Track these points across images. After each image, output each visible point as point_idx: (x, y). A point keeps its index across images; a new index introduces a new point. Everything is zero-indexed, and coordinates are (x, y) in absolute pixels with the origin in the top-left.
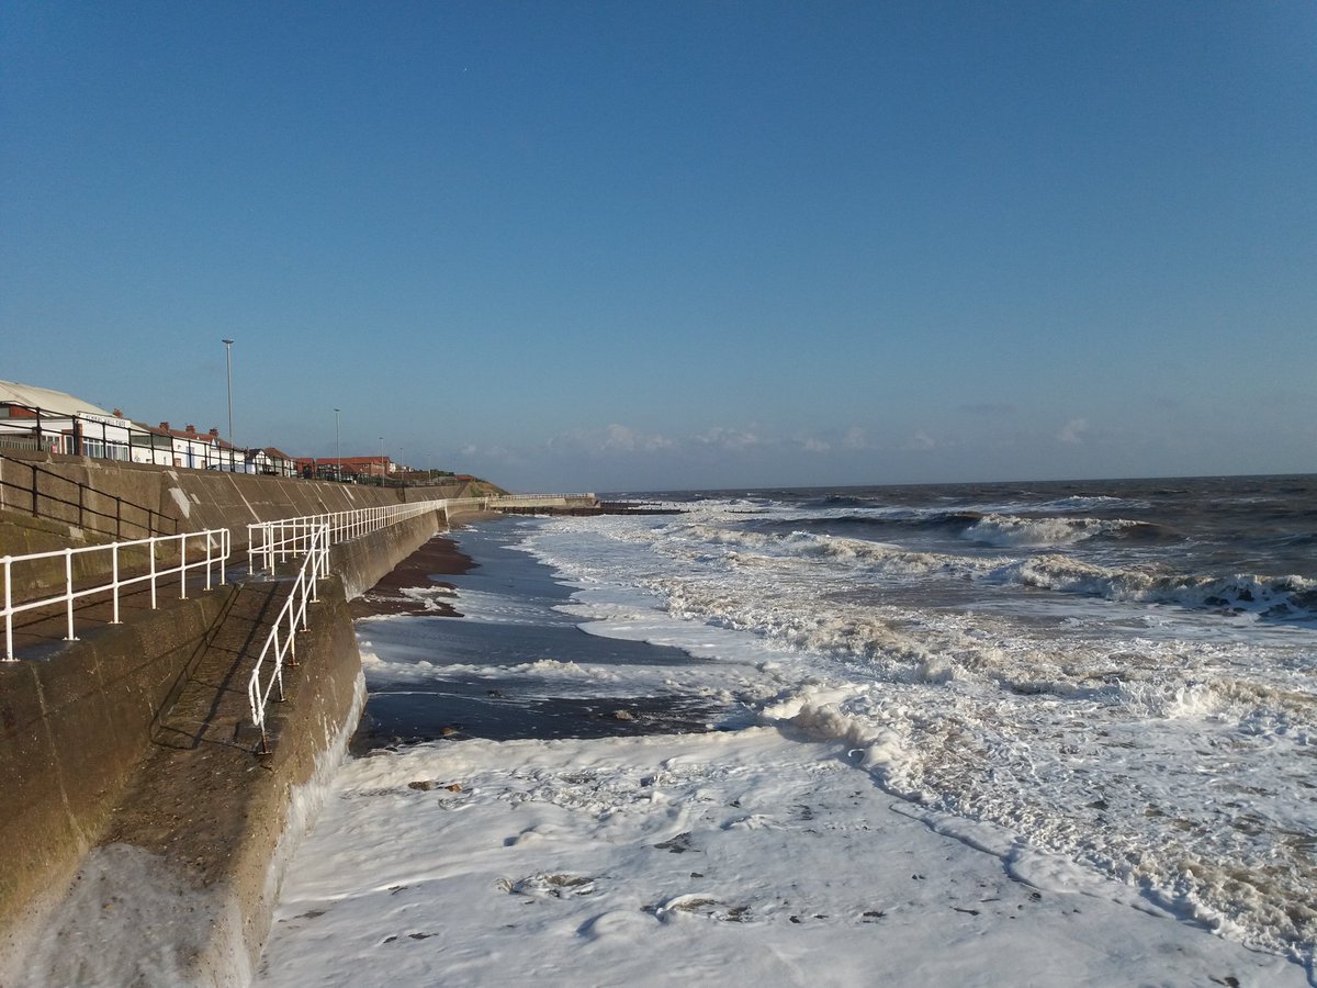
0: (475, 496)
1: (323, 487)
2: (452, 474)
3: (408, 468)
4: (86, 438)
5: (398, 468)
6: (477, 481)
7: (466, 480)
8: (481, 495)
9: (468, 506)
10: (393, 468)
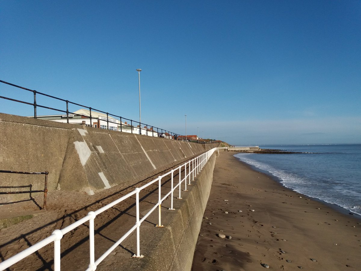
0: (222, 146)
1: (181, 143)
2: (215, 140)
3: (201, 139)
4: (101, 126)
5: (199, 138)
6: (222, 142)
7: (219, 142)
8: (224, 146)
9: (222, 150)
10: (197, 139)
